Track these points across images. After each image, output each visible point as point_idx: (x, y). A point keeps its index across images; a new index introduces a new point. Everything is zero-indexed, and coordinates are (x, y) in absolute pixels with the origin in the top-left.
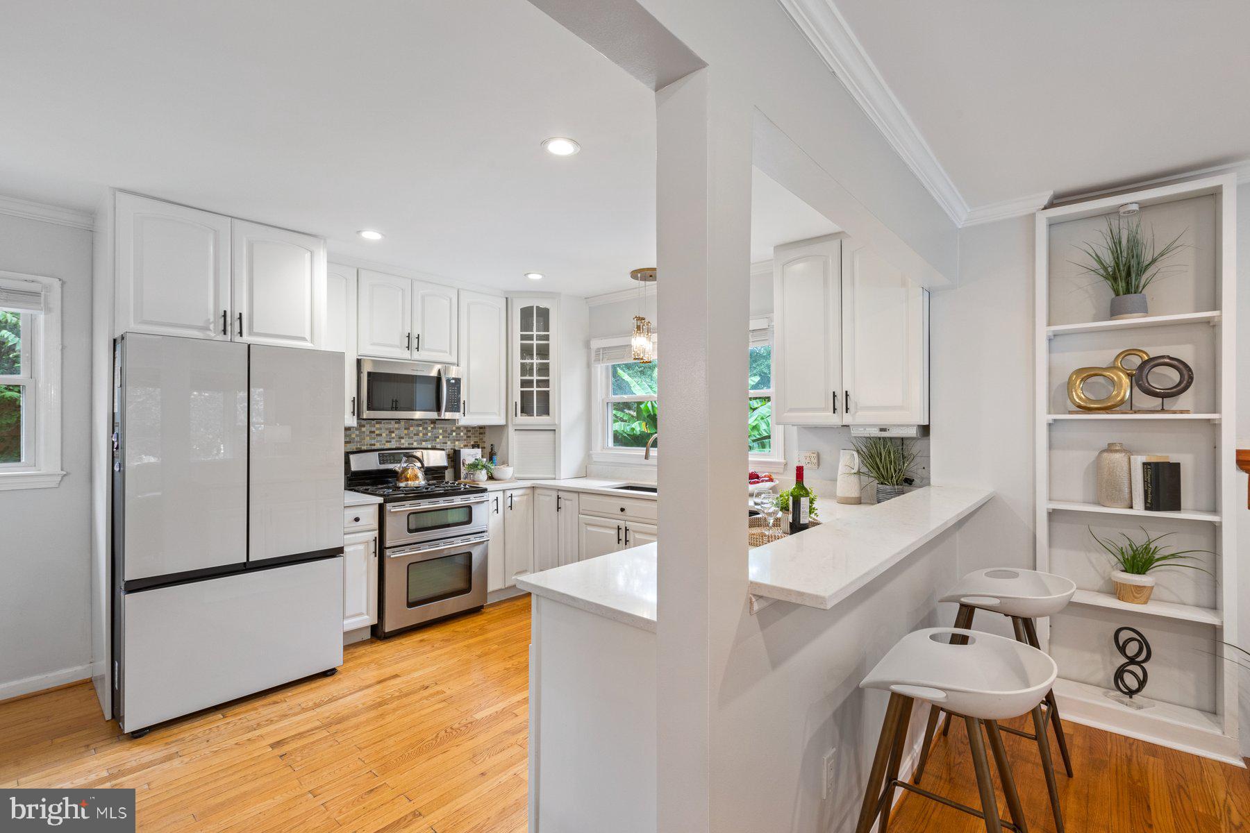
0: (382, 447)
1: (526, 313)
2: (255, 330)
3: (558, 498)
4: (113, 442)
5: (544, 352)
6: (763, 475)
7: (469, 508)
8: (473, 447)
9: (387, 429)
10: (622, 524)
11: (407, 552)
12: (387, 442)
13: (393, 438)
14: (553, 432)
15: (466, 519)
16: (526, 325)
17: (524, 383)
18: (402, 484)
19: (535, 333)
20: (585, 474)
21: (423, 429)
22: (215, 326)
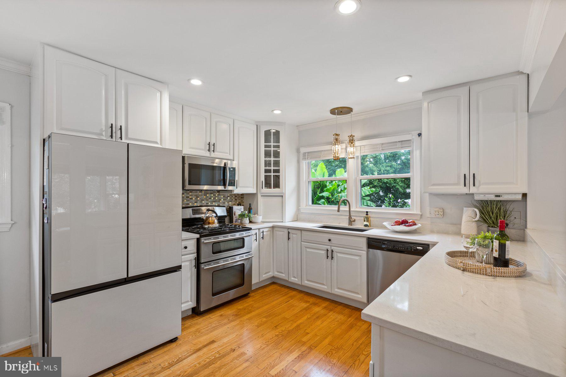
0: (193, 205)
1: (267, 133)
2: (129, 136)
3: (289, 233)
4: (43, 204)
5: (277, 154)
6: (410, 221)
7: (243, 239)
8: (238, 205)
9: (195, 195)
10: (329, 248)
11: (212, 265)
12: (195, 202)
13: (198, 200)
14: (281, 197)
15: (241, 245)
16: (267, 140)
17: (266, 171)
18: (206, 226)
19: (272, 144)
20: (296, 219)
21: (213, 195)
22: (106, 133)
